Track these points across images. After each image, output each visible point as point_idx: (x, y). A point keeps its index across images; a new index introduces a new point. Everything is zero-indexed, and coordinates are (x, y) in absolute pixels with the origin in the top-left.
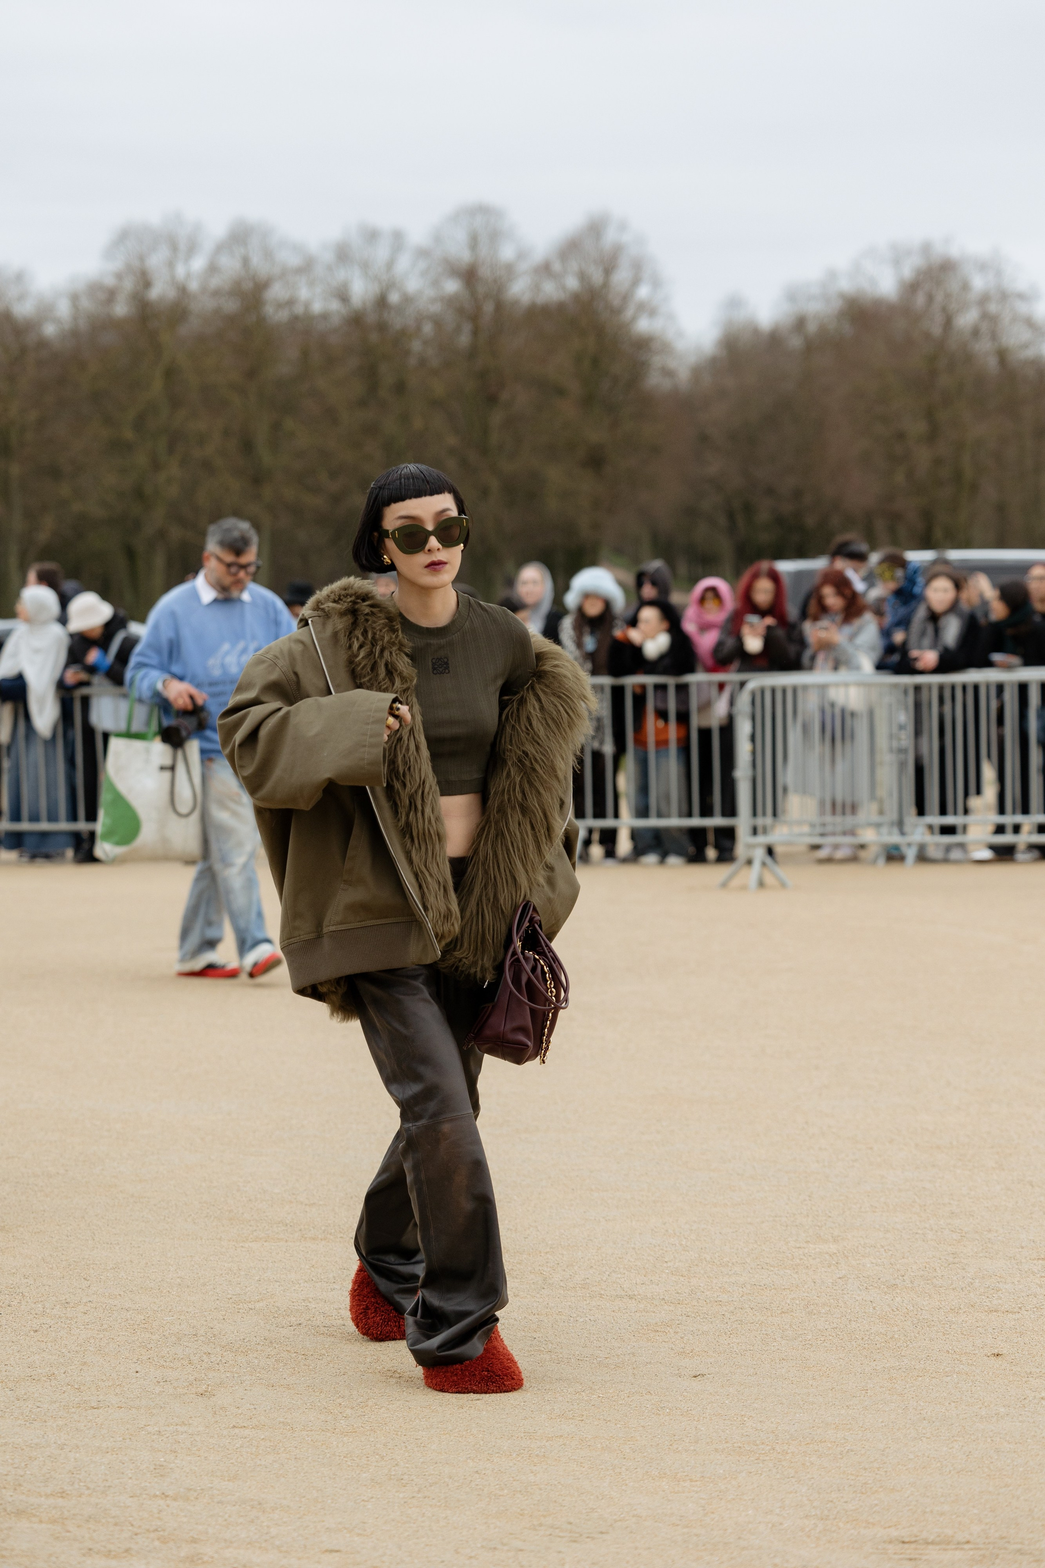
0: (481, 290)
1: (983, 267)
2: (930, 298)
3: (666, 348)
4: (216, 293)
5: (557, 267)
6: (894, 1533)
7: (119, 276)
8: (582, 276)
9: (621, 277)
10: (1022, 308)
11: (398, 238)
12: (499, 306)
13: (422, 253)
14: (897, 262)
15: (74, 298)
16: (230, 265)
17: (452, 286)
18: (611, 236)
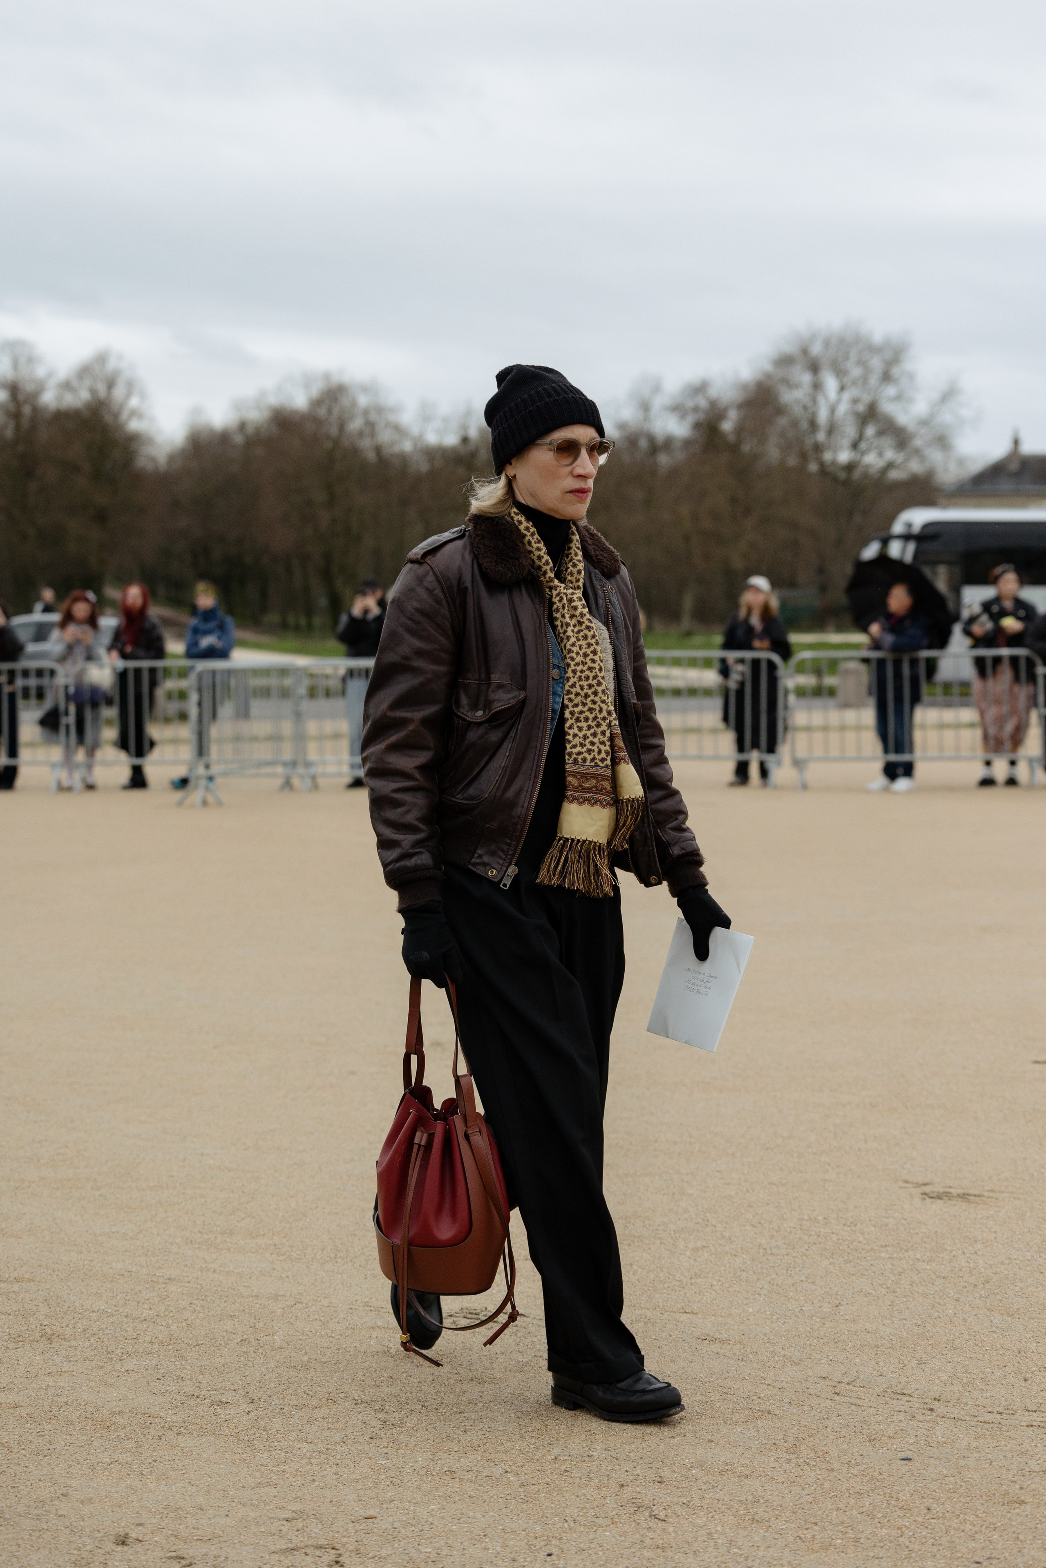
0: (21, 398)
1: (366, 389)
2: (330, 411)
3: (150, 441)
5: (75, 383)
8: (93, 391)
9: (118, 393)
10: (392, 418)
12: (36, 410)
14: (307, 386)
18: (112, 365)
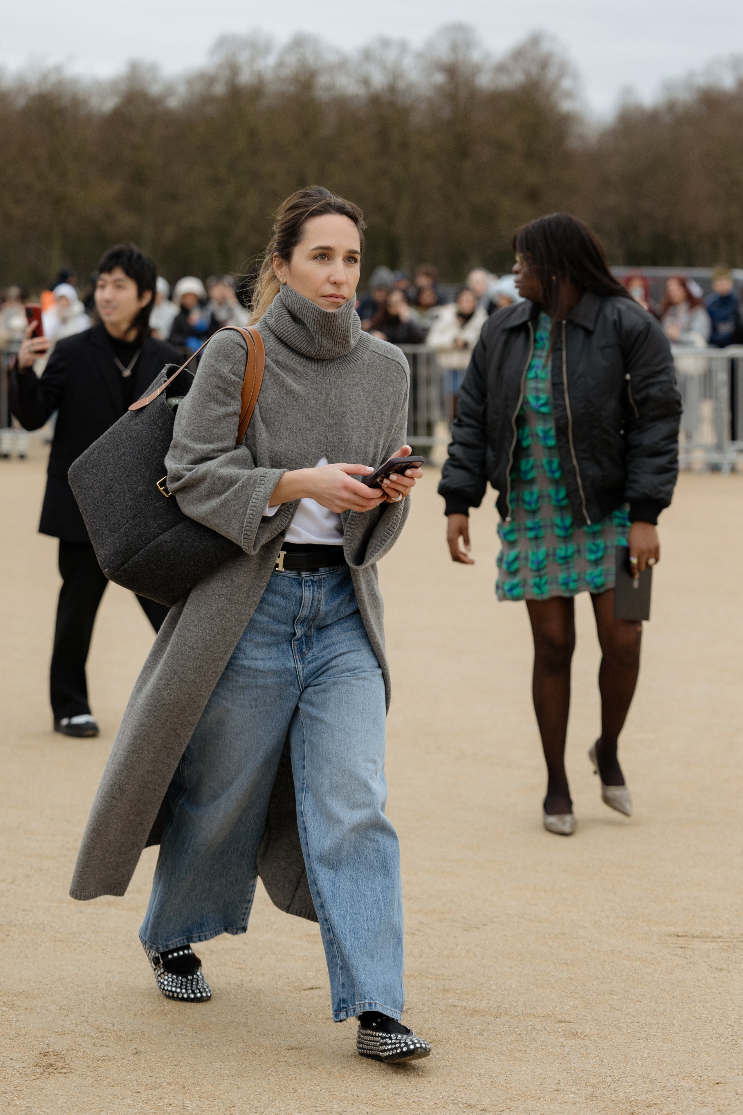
0: (459, 80)
3: (580, 121)
4: (284, 80)
5: (510, 65)
6: (673, 930)
7: (218, 68)
8: (527, 73)
9: (552, 73)
11: (403, 46)
12: (472, 91)
13: (419, 55)
14: (735, 69)
15: (190, 82)
16: (292, 62)
17: (440, 78)
18: (546, 47)
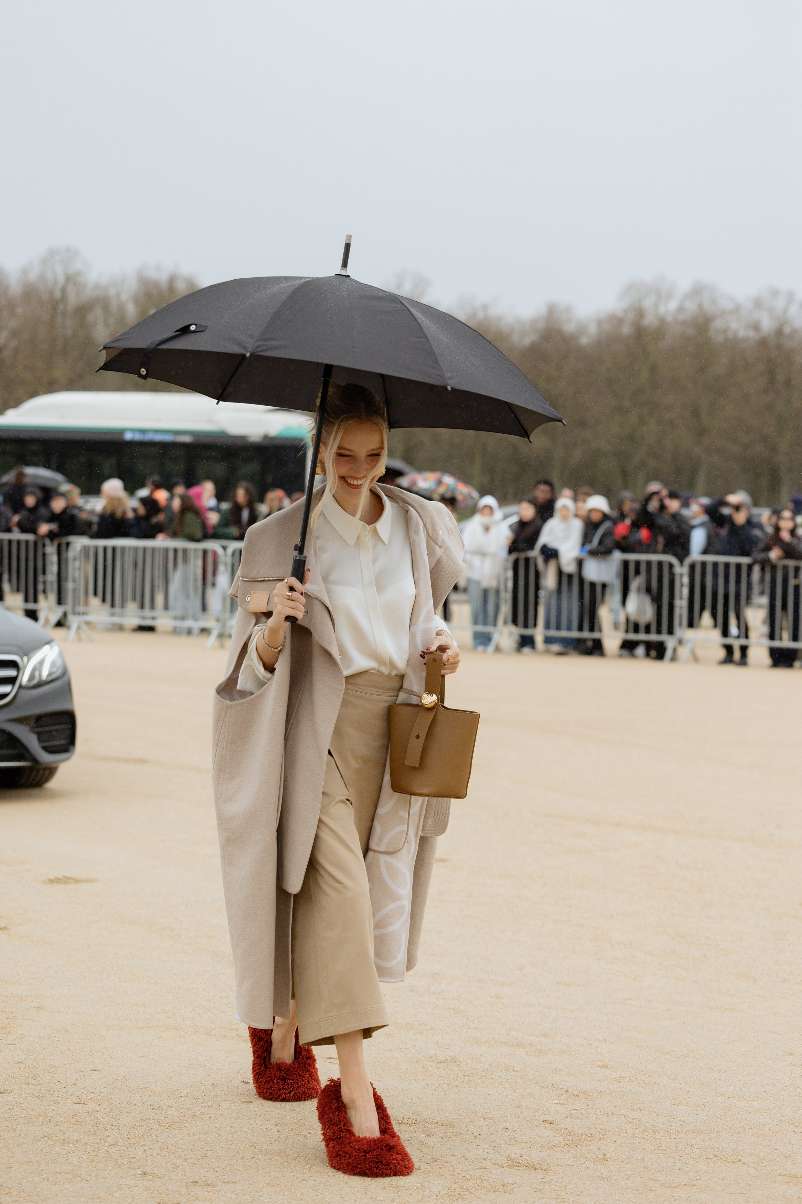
4: (683, 323)
7: (626, 311)
11: (791, 295)
15: (600, 323)
16: (691, 307)
